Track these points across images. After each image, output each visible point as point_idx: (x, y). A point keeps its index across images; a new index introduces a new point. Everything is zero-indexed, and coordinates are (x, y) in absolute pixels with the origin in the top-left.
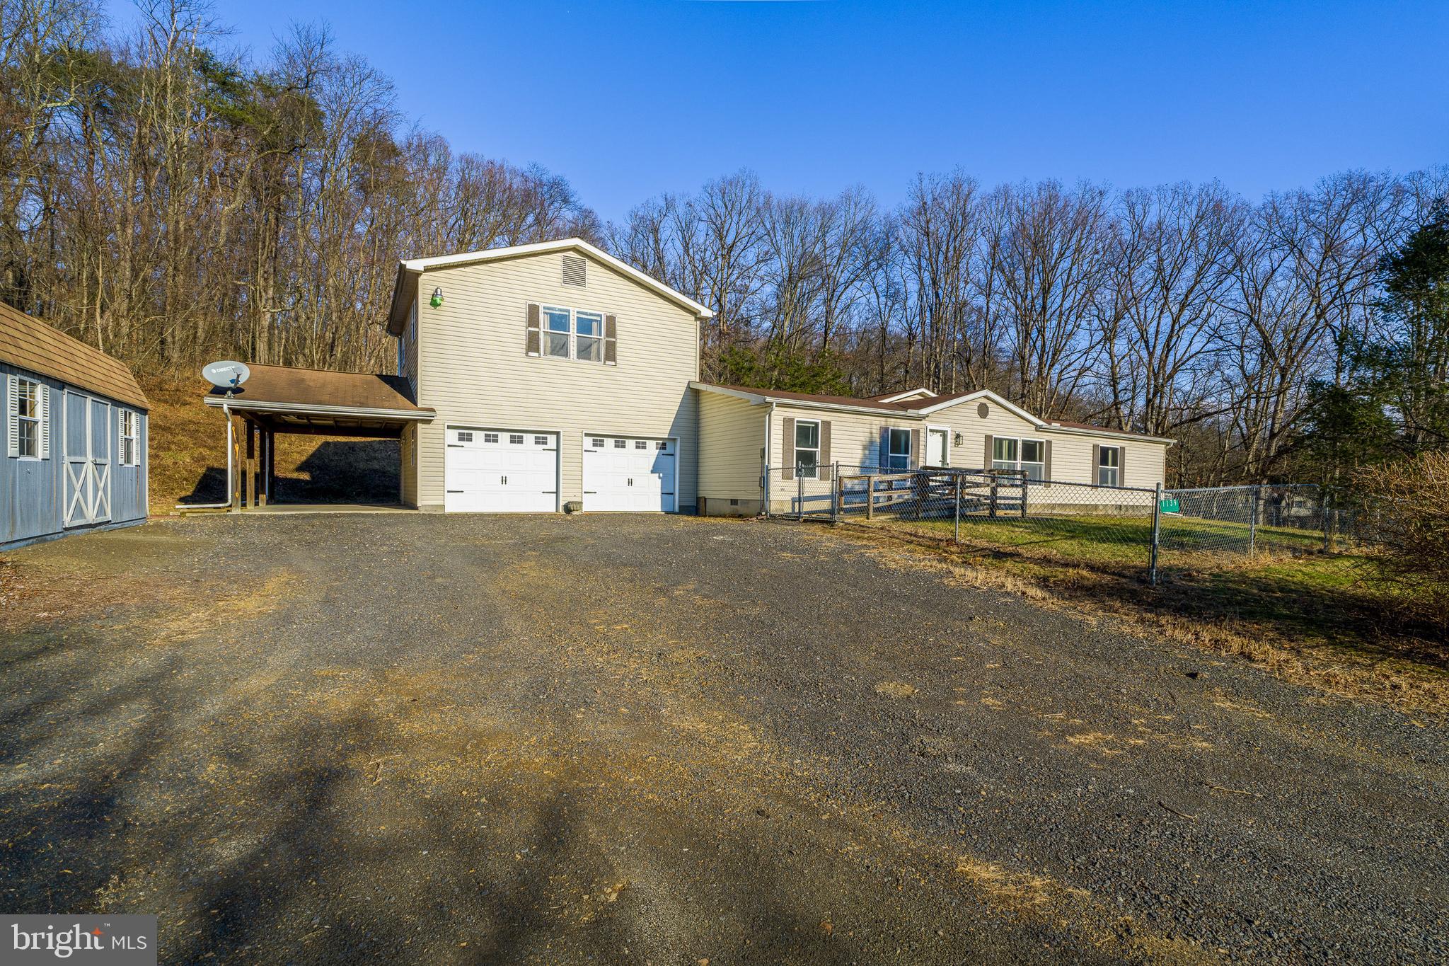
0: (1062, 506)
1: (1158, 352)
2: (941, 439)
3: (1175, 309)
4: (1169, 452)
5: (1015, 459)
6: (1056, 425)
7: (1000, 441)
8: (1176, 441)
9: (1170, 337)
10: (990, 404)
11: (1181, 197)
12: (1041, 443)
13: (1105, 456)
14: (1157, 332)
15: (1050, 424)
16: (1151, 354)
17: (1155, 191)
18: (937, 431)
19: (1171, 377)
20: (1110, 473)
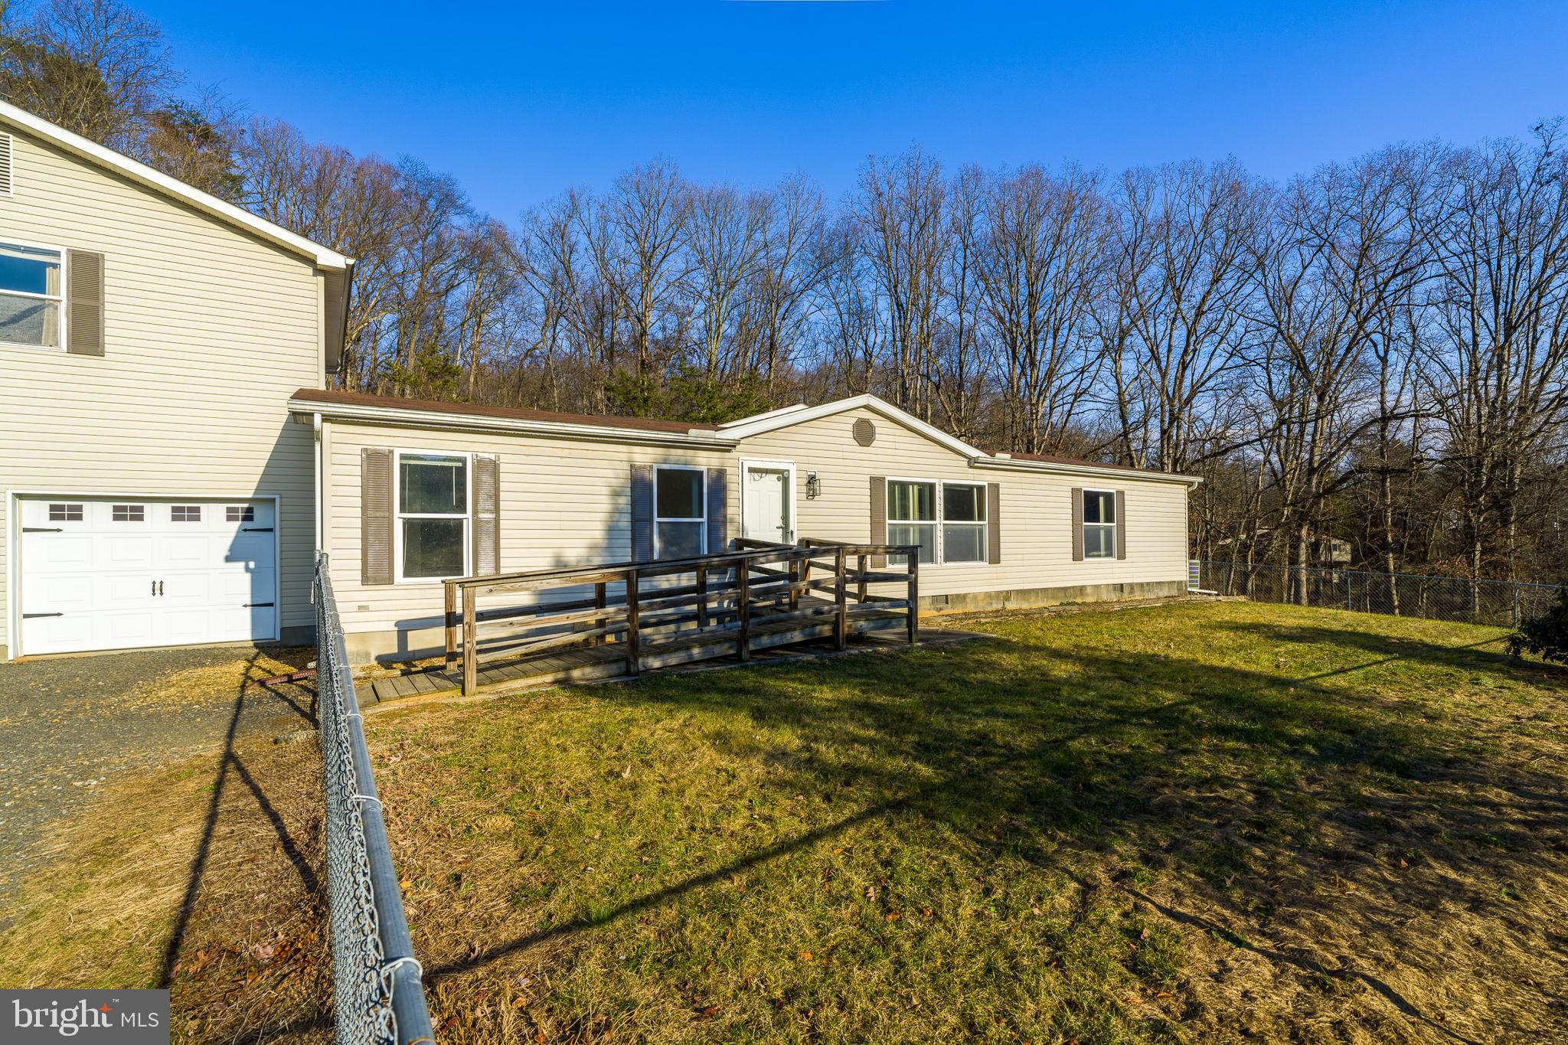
0: (1024, 593)
1: (1172, 374)
2: (779, 486)
3: (1190, 315)
4: (1191, 495)
5: (932, 518)
6: (1003, 457)
7: (904, 486)
8: (1201, 480)
9: (1186, 351)
10: (877, 421)
11: (1190, 179)
12: (981, 489)
13: (1092, 506)
14: (1170, 346)
15: (993, 456)
16: (1164, 376)
17: (1159, 171)
18: (767, 471)
19: (1188, 401)
20: (1102, 533)
